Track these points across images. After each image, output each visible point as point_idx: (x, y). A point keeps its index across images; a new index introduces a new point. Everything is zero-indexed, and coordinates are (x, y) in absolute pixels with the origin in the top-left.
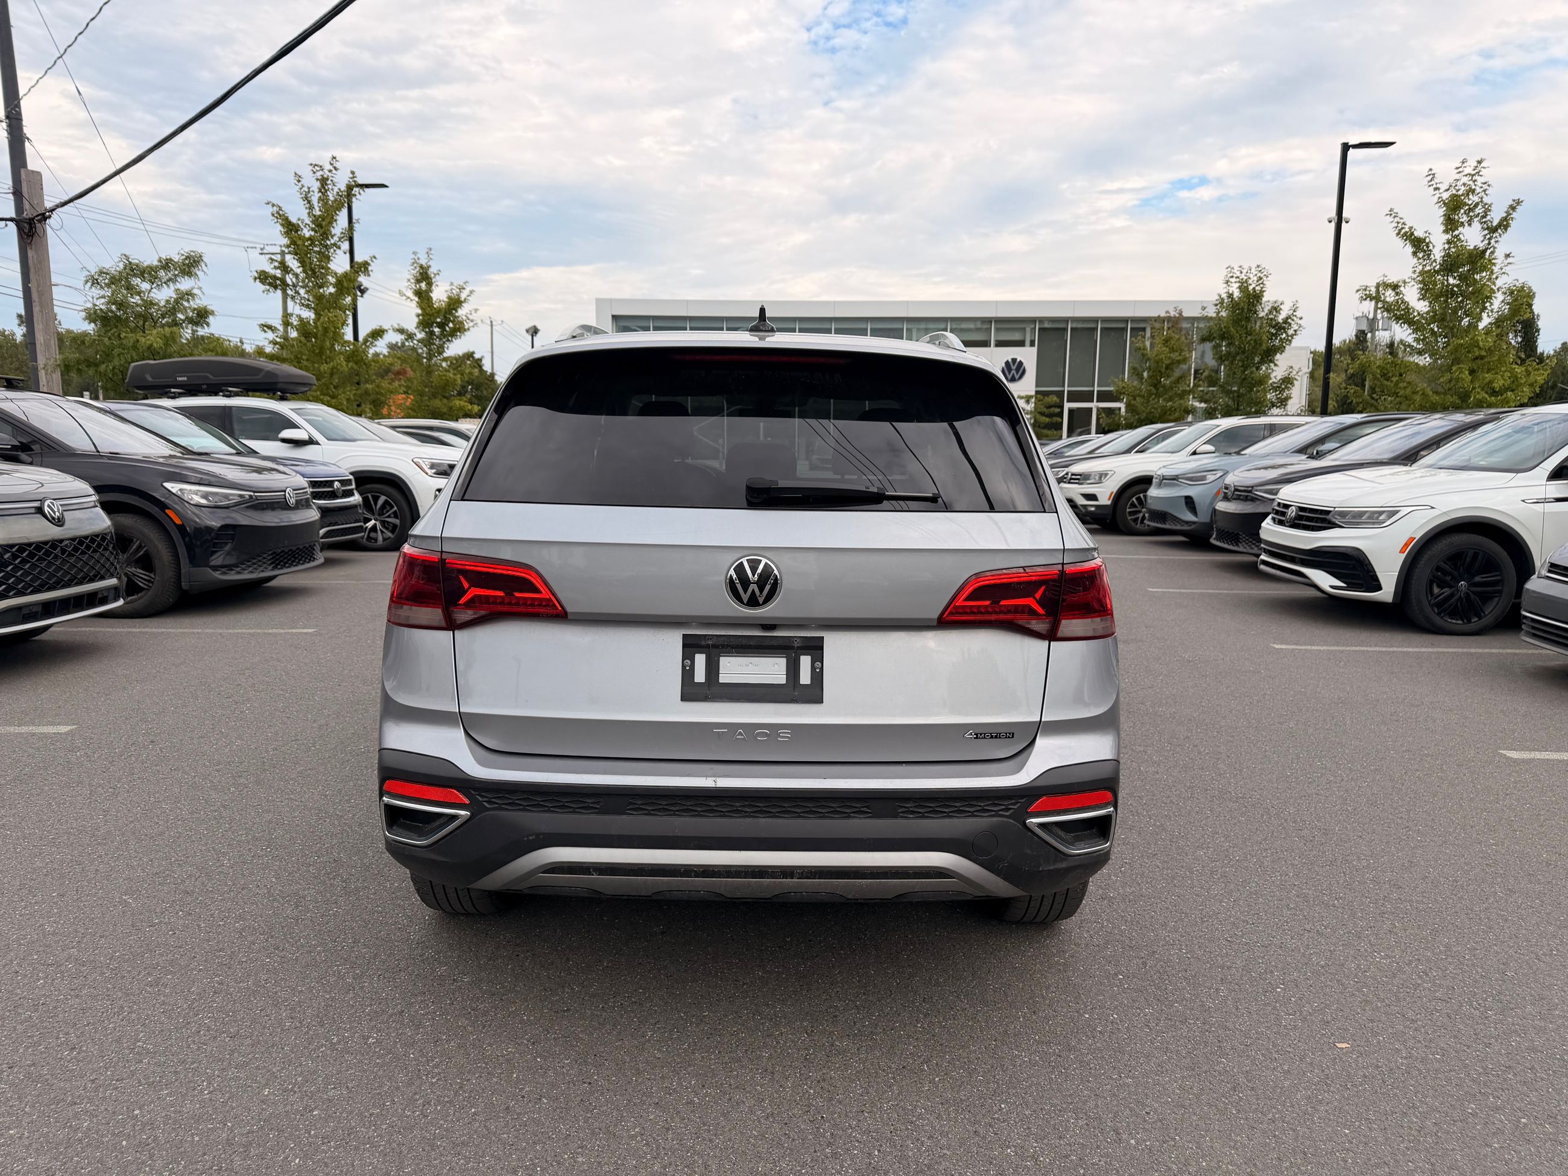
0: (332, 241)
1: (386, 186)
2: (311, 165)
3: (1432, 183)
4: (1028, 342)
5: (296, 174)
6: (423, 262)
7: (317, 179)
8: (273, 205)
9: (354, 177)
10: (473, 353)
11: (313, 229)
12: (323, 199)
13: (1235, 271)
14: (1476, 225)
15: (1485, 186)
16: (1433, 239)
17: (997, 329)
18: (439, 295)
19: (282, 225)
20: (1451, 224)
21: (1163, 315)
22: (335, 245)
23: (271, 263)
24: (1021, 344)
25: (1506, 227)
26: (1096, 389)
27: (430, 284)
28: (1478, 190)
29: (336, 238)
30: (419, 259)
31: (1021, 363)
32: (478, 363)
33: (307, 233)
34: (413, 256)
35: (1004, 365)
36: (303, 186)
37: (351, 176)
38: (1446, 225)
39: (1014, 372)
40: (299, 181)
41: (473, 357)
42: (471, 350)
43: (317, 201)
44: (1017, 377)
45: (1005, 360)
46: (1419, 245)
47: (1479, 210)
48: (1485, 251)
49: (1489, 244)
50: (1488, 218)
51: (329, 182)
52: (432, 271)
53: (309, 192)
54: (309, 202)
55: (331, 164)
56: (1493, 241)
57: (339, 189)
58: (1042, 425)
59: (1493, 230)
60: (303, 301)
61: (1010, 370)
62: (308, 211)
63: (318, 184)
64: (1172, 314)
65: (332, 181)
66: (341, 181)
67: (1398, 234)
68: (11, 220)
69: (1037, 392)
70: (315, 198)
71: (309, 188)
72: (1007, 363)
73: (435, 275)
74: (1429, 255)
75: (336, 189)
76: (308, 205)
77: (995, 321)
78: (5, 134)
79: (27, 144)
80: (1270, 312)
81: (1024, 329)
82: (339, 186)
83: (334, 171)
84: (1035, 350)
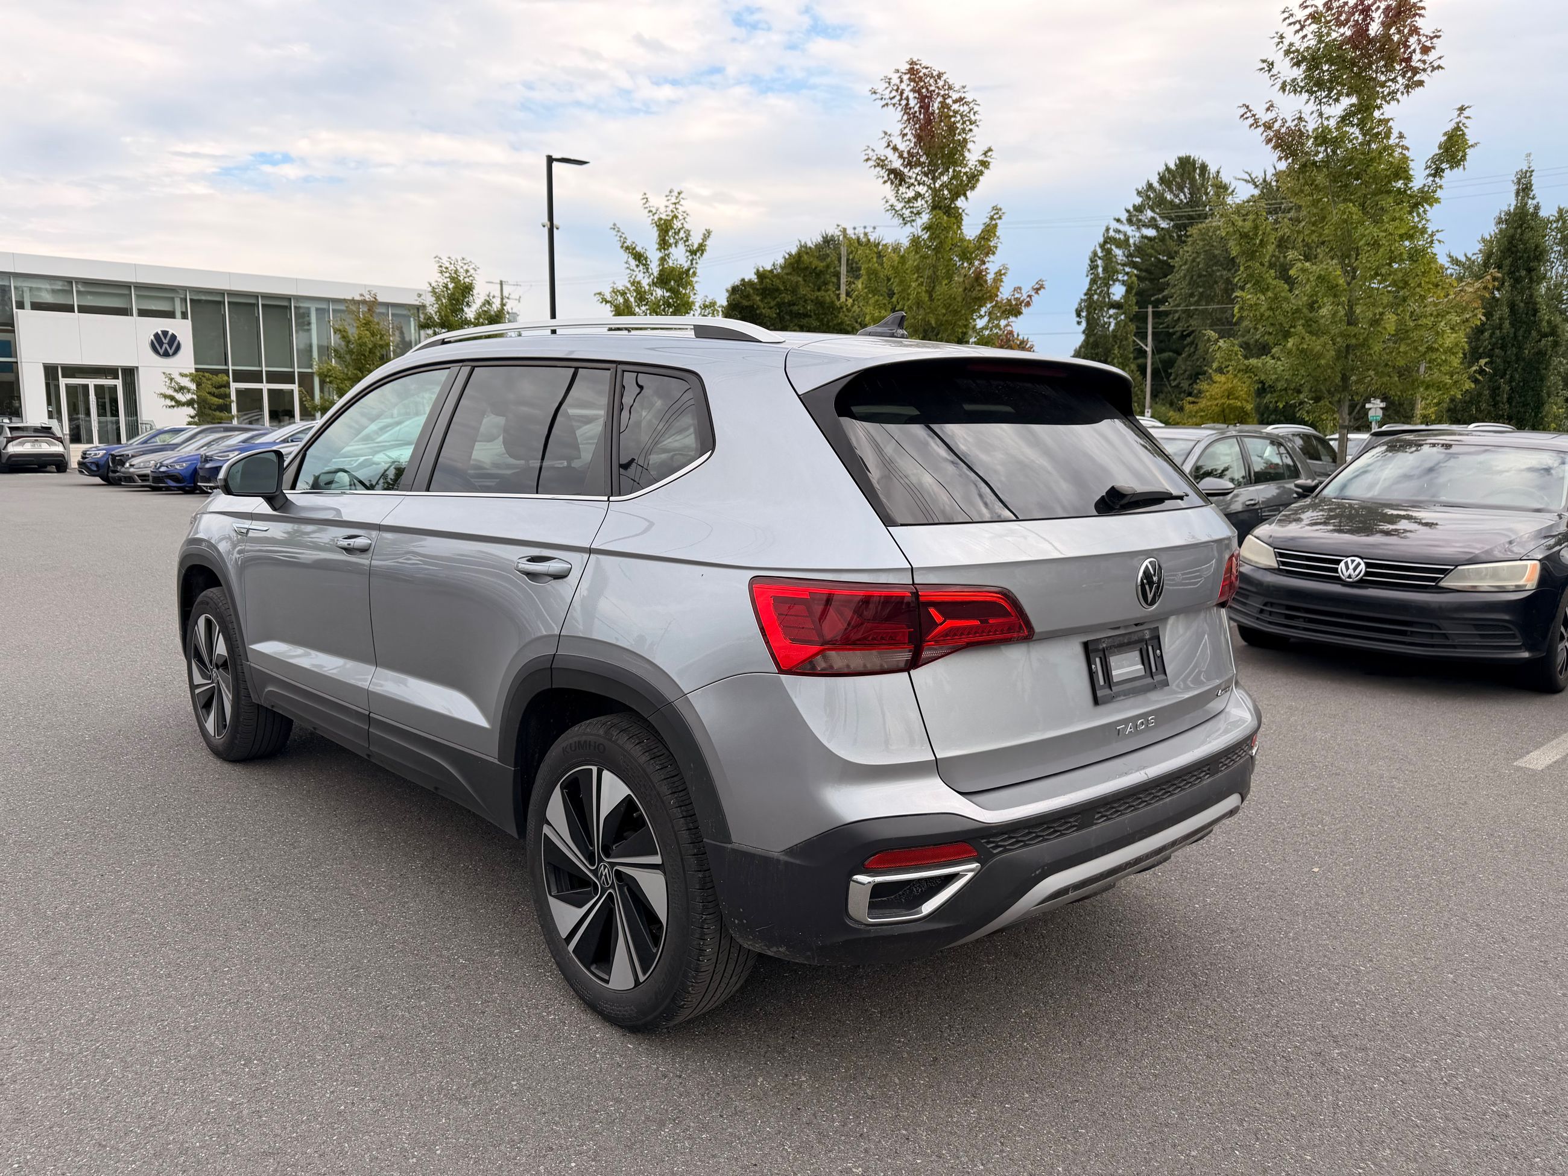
3: (647, 205)
4: (178, 314)
13: (444, 261)
14: (681, 246)
15: (685, 215)
16: (649, 254)
17: (138, 296)
20: (664, 244)
21: (358, 298)
24: (171, 315)
25: (703, 251)
26: (296, 370)
28: (680, 217)
31: (174, 337)
35: (152, 337)
38: (660, 244)
39: (166, 346)
44: (171, 352)
45: (155, 332)
46: (640, 258)
47: (682, 234)
48: (689, 270)
49: (692, 264)
50: (690, 242)
56: (694, 262)
58: (213, 407)
59: (693, 253)
61: (161, 344)
64: (368, 298)
67: (622, 247)
69: (197, 370)
72: (157, 336)
74: (647, 269)
77: (135, 287)
80: (484, 305)
81: (172, 299)
84: (188, 323)
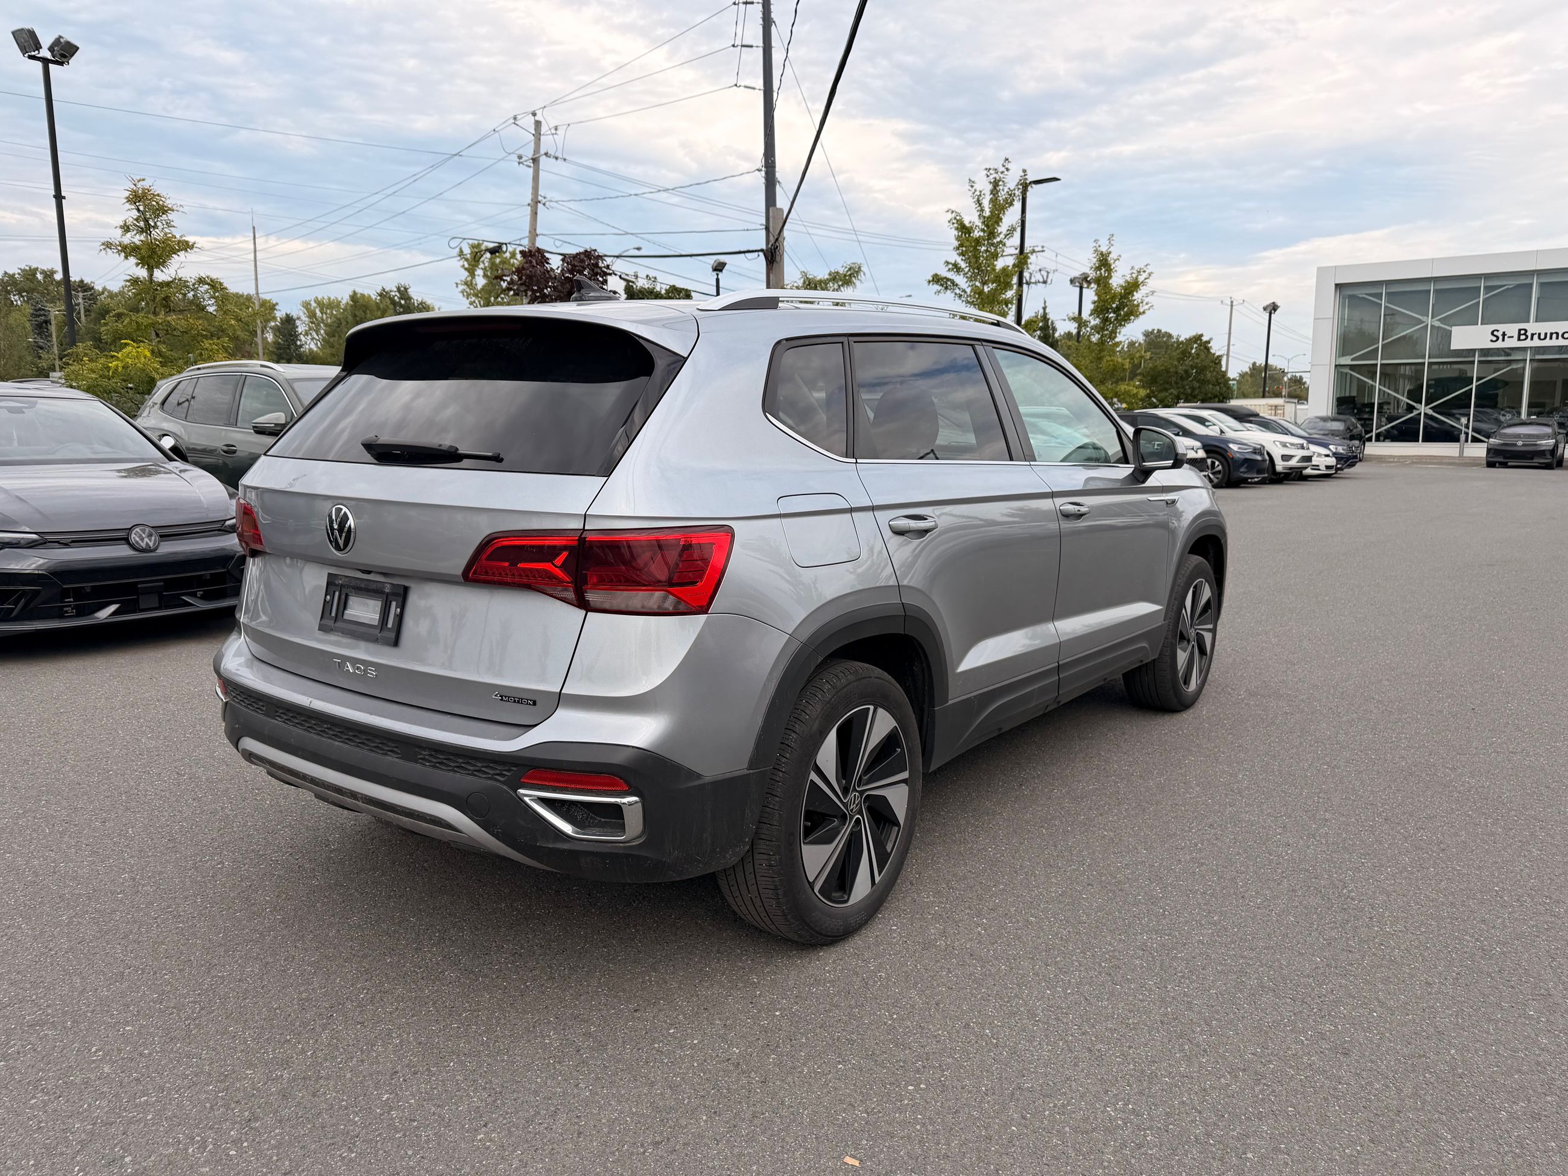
0: (998, 239)
1: (1058, 180)
2: (986, 169)
5: (970, 180)
6: (1104, 249)
7: (991, 182)
8: (953, 212)
9: (1025, 175)
10: (1201, 335)
11: (983, 230)
12: (994, 201)
18: (1117, 281)
19: (957, 229)
22: (1001, 242)
23: (947, 265)
27: (1109, 270)
29: (1002, 236)
30: (1099, 246)
32: (1205, 346)
33: (977, 234)
34: (1095, 244)
36: (975, 191)
37: (1023, 174)
40: (972, 186)
41: (1201, 340)
42: (1200, 333)
43: (988, 203)
51: (1001, 183)
52: (1111, 259)
53: (980, 195)
54: (980, 205)
55: (1003, 166)
57: (1009, 189)
60: (969, 299)
62: (979, 213)
63: (991, 187)
65: (1003, 181)
66: (1011, 181)
68: (762, 250)
70: (986, 203)
71: (981, 192)
73: (1115, 260)
75: (1006, 190)
76: (979, 208)
78: (763, 180)
79: (778, 186)
82: (1008, 185)
83: (1006, 173)
